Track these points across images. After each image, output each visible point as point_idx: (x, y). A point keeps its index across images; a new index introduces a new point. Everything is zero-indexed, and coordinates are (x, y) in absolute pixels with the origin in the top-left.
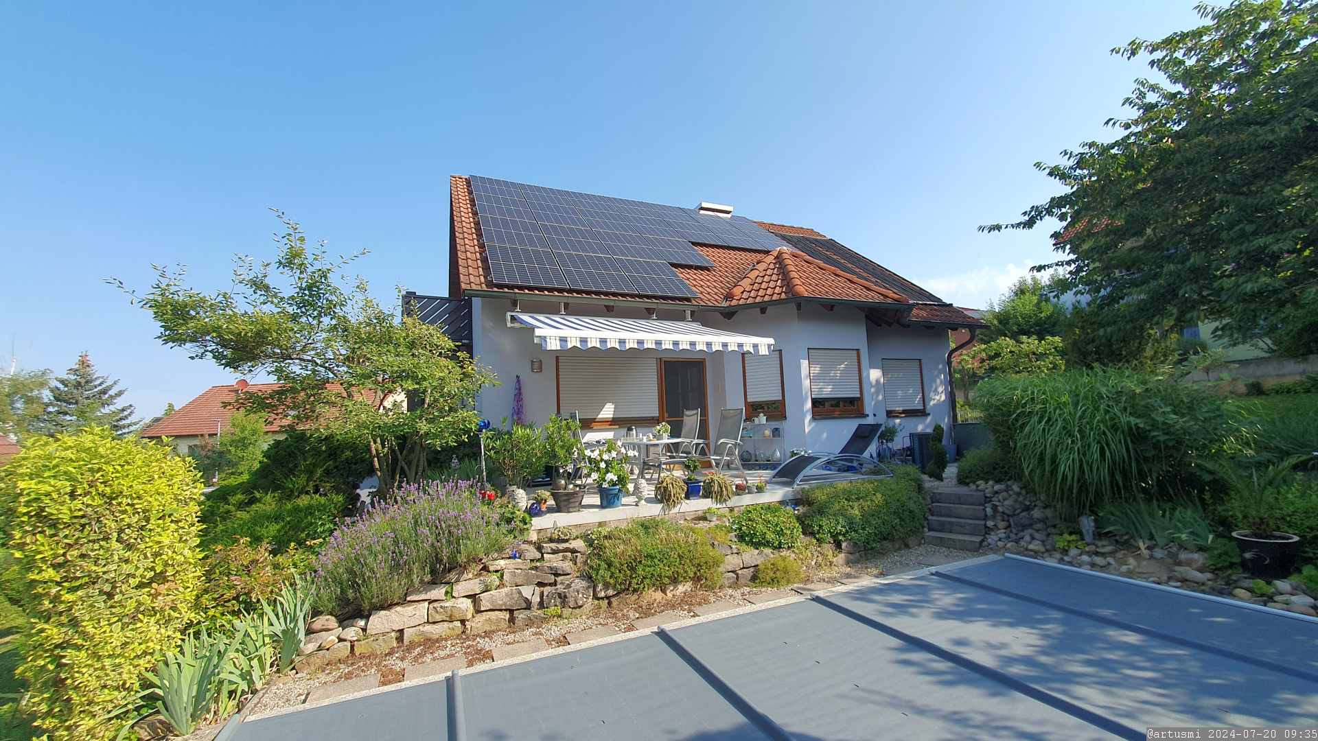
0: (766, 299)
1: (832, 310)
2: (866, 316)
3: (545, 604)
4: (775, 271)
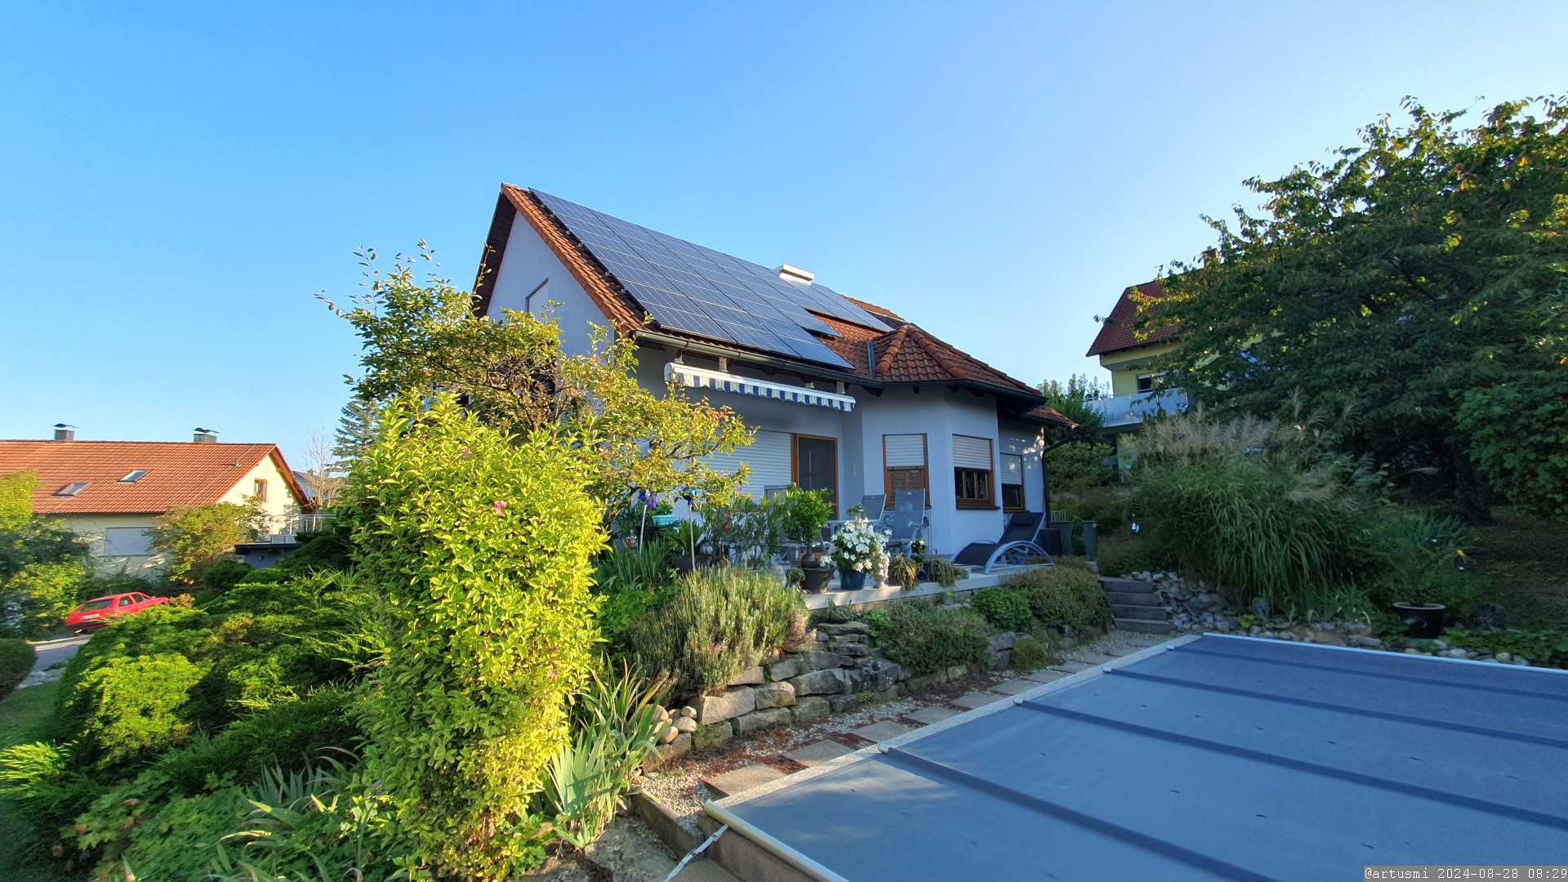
0: (924, 378)
2: (997, 405)
3: (857, 687)
4: (914, 349)
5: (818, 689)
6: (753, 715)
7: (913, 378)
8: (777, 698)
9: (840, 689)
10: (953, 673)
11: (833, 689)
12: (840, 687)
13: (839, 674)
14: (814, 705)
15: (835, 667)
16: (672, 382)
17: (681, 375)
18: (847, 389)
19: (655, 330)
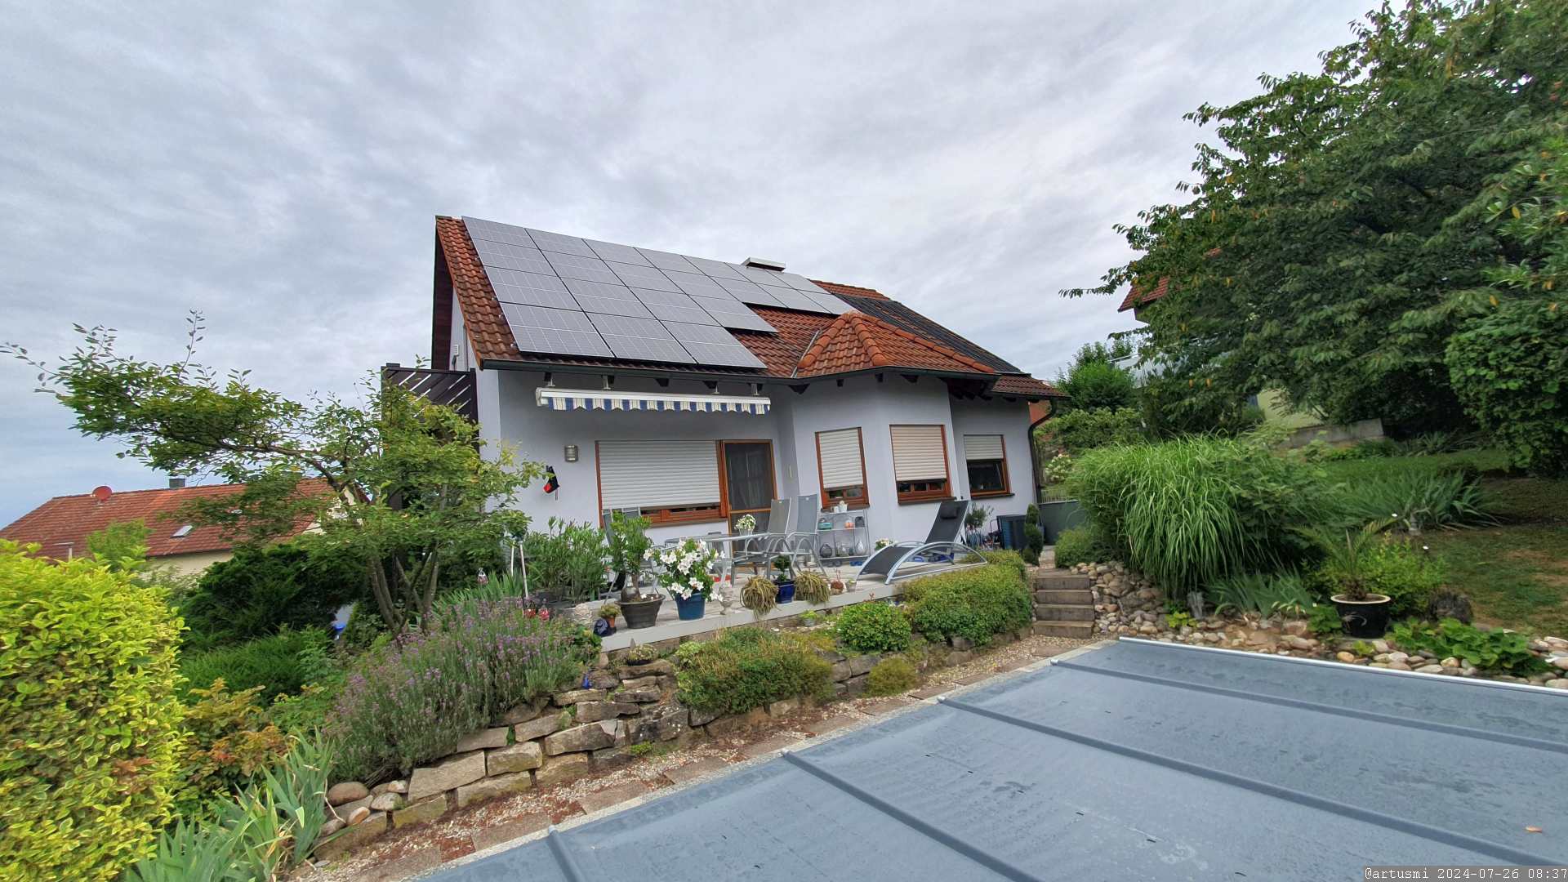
1: (916, 380)
2: (949, 387)
3: (632, 739)
4: (848, 338)
5: (579, 746)
6: (480, 785)
7: (832, 371)
8: (514, 761)
9: (609, 743)
10: (780, 708)
11: (599, 744)
12: (608, 741)
13: (609, 727)
14: (566, 768)
15: (607, 716)
16: (543, 406)
17: (550, 400)
18: (762, 390)
19: (519, 356)
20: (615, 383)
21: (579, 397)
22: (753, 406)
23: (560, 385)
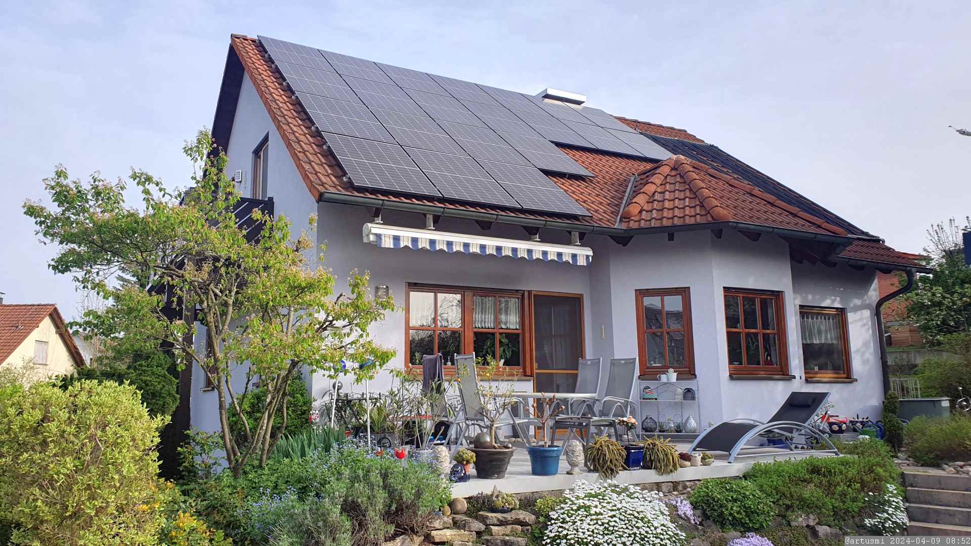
0: (677, 222)
1: (758, 240)
2: (790, 247)
4: (677, 186)
7: (665, 223)
16: (370, 244)
17: (378, 236)
18: (584, 239)
19: (350, 189)
20: (441, 223)
21: (406, 235)
22: (574, 256)
23: (388, 222)
